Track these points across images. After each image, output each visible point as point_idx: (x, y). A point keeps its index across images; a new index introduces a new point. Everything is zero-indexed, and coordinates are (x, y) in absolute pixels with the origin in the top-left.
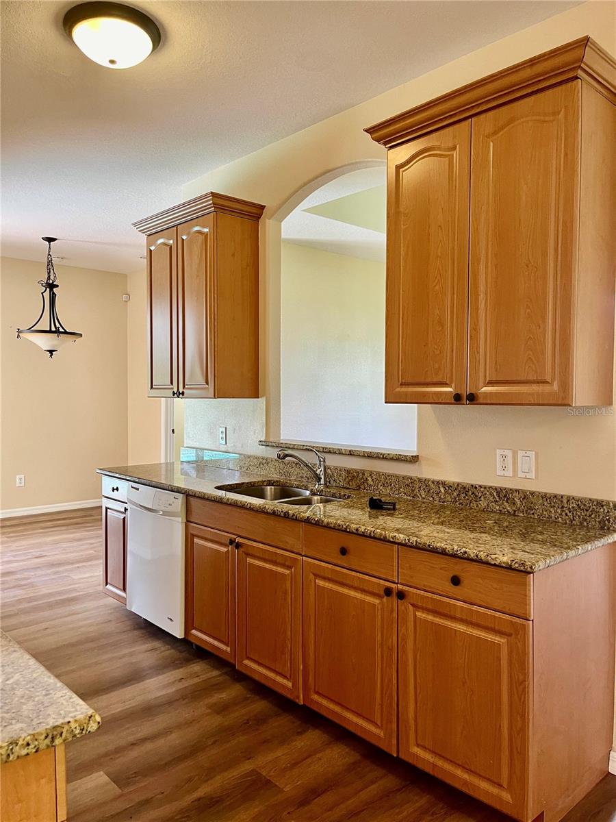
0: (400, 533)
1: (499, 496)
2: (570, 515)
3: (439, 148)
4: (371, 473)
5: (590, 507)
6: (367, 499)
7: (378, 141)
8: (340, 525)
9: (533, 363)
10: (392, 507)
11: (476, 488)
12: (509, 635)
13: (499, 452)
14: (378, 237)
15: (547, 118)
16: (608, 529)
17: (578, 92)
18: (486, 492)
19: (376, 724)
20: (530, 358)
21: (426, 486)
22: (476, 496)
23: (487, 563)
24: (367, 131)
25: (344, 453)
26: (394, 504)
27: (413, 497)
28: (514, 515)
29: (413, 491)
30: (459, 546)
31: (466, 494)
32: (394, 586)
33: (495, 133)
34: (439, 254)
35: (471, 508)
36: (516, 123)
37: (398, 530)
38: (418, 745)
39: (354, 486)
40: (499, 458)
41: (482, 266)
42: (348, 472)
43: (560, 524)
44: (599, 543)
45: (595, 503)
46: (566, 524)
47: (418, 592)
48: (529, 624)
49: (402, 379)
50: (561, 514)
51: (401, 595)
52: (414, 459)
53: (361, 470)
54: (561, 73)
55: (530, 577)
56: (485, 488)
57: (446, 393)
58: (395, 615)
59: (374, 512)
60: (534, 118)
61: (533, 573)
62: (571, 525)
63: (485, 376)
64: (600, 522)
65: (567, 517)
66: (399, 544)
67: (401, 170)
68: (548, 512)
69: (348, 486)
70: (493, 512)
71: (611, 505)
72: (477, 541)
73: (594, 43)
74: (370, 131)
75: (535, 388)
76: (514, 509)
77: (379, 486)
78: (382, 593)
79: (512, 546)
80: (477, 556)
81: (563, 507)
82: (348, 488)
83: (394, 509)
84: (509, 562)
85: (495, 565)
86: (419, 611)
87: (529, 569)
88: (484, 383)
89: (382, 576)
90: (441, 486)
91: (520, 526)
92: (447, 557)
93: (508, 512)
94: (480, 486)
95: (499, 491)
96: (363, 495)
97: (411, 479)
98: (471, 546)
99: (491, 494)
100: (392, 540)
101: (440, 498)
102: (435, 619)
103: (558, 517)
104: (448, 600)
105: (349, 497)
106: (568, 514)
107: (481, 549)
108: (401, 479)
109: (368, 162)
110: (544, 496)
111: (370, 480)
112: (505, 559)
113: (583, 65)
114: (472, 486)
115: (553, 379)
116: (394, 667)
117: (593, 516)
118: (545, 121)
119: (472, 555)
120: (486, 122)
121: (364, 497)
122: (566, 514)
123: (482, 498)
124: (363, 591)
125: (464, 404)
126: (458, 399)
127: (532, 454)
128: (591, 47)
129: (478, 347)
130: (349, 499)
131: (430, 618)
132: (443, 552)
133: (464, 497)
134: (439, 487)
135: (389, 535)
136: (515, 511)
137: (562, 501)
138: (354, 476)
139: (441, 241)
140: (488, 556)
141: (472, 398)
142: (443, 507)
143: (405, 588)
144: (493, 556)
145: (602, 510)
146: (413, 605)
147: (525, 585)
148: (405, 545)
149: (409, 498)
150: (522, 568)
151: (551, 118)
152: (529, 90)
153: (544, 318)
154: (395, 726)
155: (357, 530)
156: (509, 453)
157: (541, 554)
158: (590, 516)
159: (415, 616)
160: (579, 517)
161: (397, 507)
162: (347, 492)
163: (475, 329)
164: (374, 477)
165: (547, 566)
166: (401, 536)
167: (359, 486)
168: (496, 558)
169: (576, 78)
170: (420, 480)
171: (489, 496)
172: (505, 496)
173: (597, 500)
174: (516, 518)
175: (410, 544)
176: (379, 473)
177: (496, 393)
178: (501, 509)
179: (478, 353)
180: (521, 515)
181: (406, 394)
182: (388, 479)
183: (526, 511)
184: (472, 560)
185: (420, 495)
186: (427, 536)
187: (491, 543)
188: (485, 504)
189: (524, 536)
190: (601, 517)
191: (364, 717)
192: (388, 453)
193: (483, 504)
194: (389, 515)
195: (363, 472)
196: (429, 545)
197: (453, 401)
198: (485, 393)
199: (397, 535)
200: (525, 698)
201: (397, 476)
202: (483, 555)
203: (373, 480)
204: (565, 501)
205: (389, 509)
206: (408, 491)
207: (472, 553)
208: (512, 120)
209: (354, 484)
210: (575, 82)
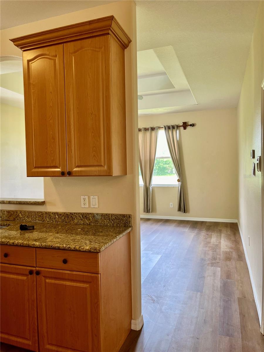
0: (37, 242)
1: (83, 217)
2: (113, 222)
3: (48, 55)
4: (21, 212)
5: (120, 218)
6: (19, 225)
7: (17, 47)
8: (3, 242)
9: (96, 157)
10: (32, 228)
11: (72, 214)
12: (90, 282)
13: (82, 197)
14: (20, 97)
15: (97, 50)
16: (127, 226)
17: (109, 40)
18: (77, 215)
19: (27, 339)
20: (94, 155)
21: (49, 215)
22: (73, 218)
23: (80, 251)
24: (11, 40)
25: (6, 202)
26: (33, 227)
27: (43, 221)
28: (90, 225)
29: (43, 218)
30: (66, 244)
31: (68, 217)
32: (34, 269)
33: (75, 52)
34: (51, 105)
35: (71, 224)
36: (84, 49)
37: (35, 240)
38: (49, 344)
39: (12, 219)
40: (82, 200)
41: (72, 112)
42: (8, 212)
43: (109, 227)
44: (124, 234)
45: (122, 216)
46: (111, 226)
47: (47, 270)
48: (99, 276)
49: (35, 165)
50: (109, 222)
51: (38, 273)
52: (43, 203)
53: (15, 211)
54: (102, 30)
55: (99, 254)
56: (77, 214)
57: (57, 171)
58: (35, 283)
59: (23, 232)
60: (91, 49)
61: (100, 252)
62: (113, 226)
63: (75, 163)
64: (124, 224)
65: (111, 223)
66: (36, 247)
67: (30, 63)
68: (104, 222)
69: (8, 219)
70: (80, 224)
71: (128, 216)
72: (74, 240)
73: (115, 19)
74: (14, 40)
75: (97, 169)
76: (90, 222)
77: (25, 218)
78: (28, 273)
79: (90, 241)
80: (75, 248)
81: (109, 219)
82: (9, 220)
83: (33, 229)
84: (90, 249)
85: (83, 251)
86: (47, 279)
87: (98, 251)
88: (75, 166)
89: (27, 264)
90: (56, 215)
91: (92, 230)
92: (61, 250)
93: (87, 224)
94: (74, 213)
95: (83, 214)
96: (17, 223)
97: (42, 213)
98: (72, 244)
99: (79, 216)
100: (32, 246)
101: (56, 221)
102: (55, 281)
103: (108, 224)
104: (61, 271)
105: (9, 225)
106: (112, 222)
107: (76, 244)
108: (37, 213)
109: (13, 57)
110: (102, 215)
111: (20, 215)
112: (88, 248)
113: (111, 28)
114: (71, 213)
115: (105, 164)
116: (35, 309)
117: (121, 222)
118: (95, 51)
119: (72, 248)
120: (71, 46)
121: (17, 224)
122: (111, 222)
123: (75, 219)
124: (18, 274)
125: (66, 176)
126: (63, 174)
127: (96, 197)
128: (114, 21)
129: (71, 150)
130: (10, 226)
131: (53, 281)
132: (59, 249)
133: (67, 219)
134: (55, 216)
135: (31, 243)
136: (90, 223)
137: (109, 217)
138: (12, 214)
139: (52, 99)
140: (80, 247)
141: (70, 174)
142: (57, 225)
143: (40, 269)
144: (82, 247)
145: (125, 219)
146: (44, 277)
147: (96, 258)
148: (40, 248)
149: (41, 222)
150: (95, 251)
151: (99, 50)
152: (89, 36)
153: (99, 137)
154: (37, 338)
155: (13, 243)
156: (87, 197)
157: (102, 243)
158: (120, 221)
159: (45, 282)
160: (116, 223)
161: (35, 227)
162: (8, 222)
163: (70, 141)
164: (23, 213)
165: (105, 248)
166: (37, 243)
167: (14, 219)
168: (84, 248)
169: (109, 34)
170: (46, 213)
171: (79, 217)
172: (86, 217)
173: (122, 214)
174: (90, 226)
175: (42, 247)
176: (25, 211)
177: (81, 171)
178: (84, 222)
179: (72, 152)
180: (93, 224)
181: (38, 172)
182: (30, 214)
183: (95, 222)
184: (73, 250)
185: (46, 220)
186: (50, 241)
187: (81, 241)
188: (77, 221)
189: (94, 234)
190: (124, 222)
191: (21, 337)
192: (29, 201)
193: (76, 221)
194: (31, 232)
195: (17, 211)
196: (52, 246)
197: (61, 175)
198: (76, 171)
199: (35, 243)
200: (98, 310)
201: (34, 212)
202: (77, 247)
203: (22, 215)
204: (110, 216)
205: (31, 229)
206: (40, 218)
207: (72, 247)
208: (82, 48)
209: (12, 218)
210: (108, 36)
